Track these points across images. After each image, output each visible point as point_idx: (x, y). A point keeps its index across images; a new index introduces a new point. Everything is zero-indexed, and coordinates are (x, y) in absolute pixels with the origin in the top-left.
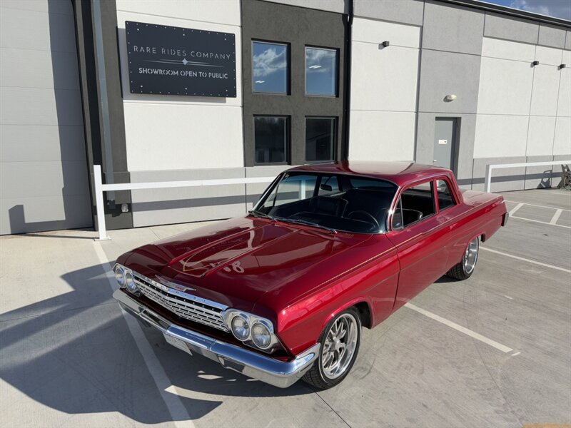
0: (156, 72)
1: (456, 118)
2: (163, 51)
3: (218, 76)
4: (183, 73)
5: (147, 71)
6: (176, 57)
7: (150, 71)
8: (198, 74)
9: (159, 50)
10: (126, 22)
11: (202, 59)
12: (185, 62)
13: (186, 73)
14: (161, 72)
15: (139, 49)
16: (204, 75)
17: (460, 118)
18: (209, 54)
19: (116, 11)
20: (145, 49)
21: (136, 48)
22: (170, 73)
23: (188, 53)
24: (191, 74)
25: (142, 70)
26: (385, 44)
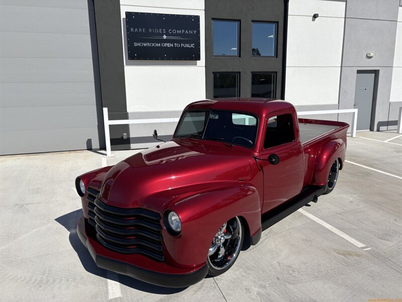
0: (145, 45)
1: (376, 71)
2: (150, 30)
3: (187, 46)
4: (163, 45)
5: (139, 44)
6: (159, 34)
7: (141, 44)
8: (174, 45)
9: (147, 30)
10: (126, 12)
11: (177, 35)
12: (165, 37)
13: (166, 45)
14: (149, 44)
15: (134, 30)
16: (178, 45)
17: (379, 70)
18: (181, 31)
19: (120, 5)
20: (138, 30)
21: (132, 30)
22: (155, 45)
23: (167, 31)
24: (168, 45)
25: (136, 44)
26: (315, 16)
